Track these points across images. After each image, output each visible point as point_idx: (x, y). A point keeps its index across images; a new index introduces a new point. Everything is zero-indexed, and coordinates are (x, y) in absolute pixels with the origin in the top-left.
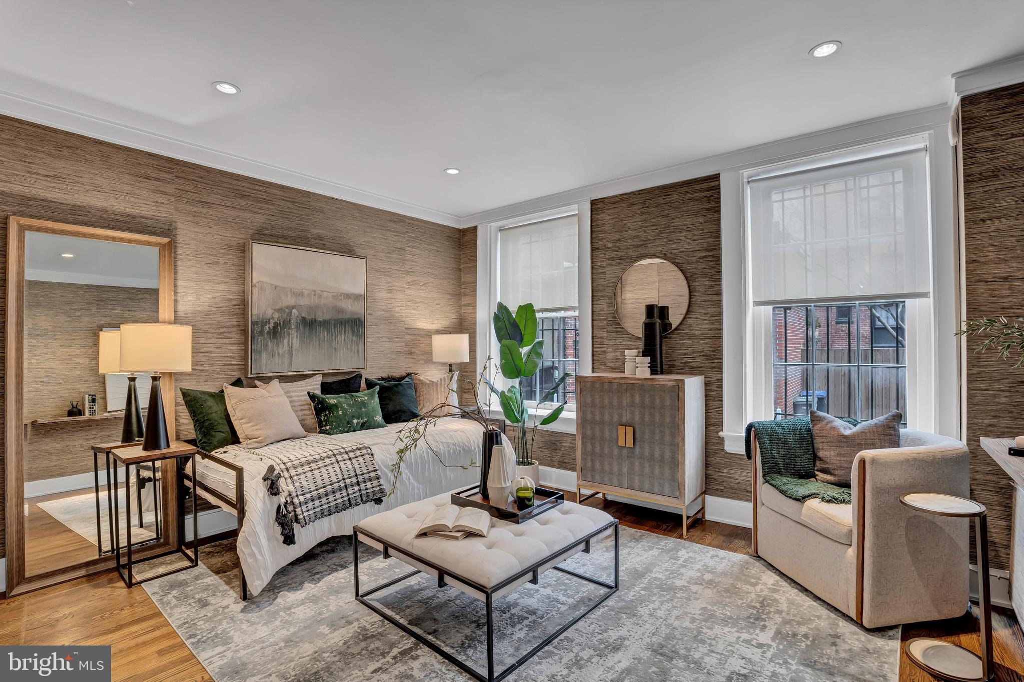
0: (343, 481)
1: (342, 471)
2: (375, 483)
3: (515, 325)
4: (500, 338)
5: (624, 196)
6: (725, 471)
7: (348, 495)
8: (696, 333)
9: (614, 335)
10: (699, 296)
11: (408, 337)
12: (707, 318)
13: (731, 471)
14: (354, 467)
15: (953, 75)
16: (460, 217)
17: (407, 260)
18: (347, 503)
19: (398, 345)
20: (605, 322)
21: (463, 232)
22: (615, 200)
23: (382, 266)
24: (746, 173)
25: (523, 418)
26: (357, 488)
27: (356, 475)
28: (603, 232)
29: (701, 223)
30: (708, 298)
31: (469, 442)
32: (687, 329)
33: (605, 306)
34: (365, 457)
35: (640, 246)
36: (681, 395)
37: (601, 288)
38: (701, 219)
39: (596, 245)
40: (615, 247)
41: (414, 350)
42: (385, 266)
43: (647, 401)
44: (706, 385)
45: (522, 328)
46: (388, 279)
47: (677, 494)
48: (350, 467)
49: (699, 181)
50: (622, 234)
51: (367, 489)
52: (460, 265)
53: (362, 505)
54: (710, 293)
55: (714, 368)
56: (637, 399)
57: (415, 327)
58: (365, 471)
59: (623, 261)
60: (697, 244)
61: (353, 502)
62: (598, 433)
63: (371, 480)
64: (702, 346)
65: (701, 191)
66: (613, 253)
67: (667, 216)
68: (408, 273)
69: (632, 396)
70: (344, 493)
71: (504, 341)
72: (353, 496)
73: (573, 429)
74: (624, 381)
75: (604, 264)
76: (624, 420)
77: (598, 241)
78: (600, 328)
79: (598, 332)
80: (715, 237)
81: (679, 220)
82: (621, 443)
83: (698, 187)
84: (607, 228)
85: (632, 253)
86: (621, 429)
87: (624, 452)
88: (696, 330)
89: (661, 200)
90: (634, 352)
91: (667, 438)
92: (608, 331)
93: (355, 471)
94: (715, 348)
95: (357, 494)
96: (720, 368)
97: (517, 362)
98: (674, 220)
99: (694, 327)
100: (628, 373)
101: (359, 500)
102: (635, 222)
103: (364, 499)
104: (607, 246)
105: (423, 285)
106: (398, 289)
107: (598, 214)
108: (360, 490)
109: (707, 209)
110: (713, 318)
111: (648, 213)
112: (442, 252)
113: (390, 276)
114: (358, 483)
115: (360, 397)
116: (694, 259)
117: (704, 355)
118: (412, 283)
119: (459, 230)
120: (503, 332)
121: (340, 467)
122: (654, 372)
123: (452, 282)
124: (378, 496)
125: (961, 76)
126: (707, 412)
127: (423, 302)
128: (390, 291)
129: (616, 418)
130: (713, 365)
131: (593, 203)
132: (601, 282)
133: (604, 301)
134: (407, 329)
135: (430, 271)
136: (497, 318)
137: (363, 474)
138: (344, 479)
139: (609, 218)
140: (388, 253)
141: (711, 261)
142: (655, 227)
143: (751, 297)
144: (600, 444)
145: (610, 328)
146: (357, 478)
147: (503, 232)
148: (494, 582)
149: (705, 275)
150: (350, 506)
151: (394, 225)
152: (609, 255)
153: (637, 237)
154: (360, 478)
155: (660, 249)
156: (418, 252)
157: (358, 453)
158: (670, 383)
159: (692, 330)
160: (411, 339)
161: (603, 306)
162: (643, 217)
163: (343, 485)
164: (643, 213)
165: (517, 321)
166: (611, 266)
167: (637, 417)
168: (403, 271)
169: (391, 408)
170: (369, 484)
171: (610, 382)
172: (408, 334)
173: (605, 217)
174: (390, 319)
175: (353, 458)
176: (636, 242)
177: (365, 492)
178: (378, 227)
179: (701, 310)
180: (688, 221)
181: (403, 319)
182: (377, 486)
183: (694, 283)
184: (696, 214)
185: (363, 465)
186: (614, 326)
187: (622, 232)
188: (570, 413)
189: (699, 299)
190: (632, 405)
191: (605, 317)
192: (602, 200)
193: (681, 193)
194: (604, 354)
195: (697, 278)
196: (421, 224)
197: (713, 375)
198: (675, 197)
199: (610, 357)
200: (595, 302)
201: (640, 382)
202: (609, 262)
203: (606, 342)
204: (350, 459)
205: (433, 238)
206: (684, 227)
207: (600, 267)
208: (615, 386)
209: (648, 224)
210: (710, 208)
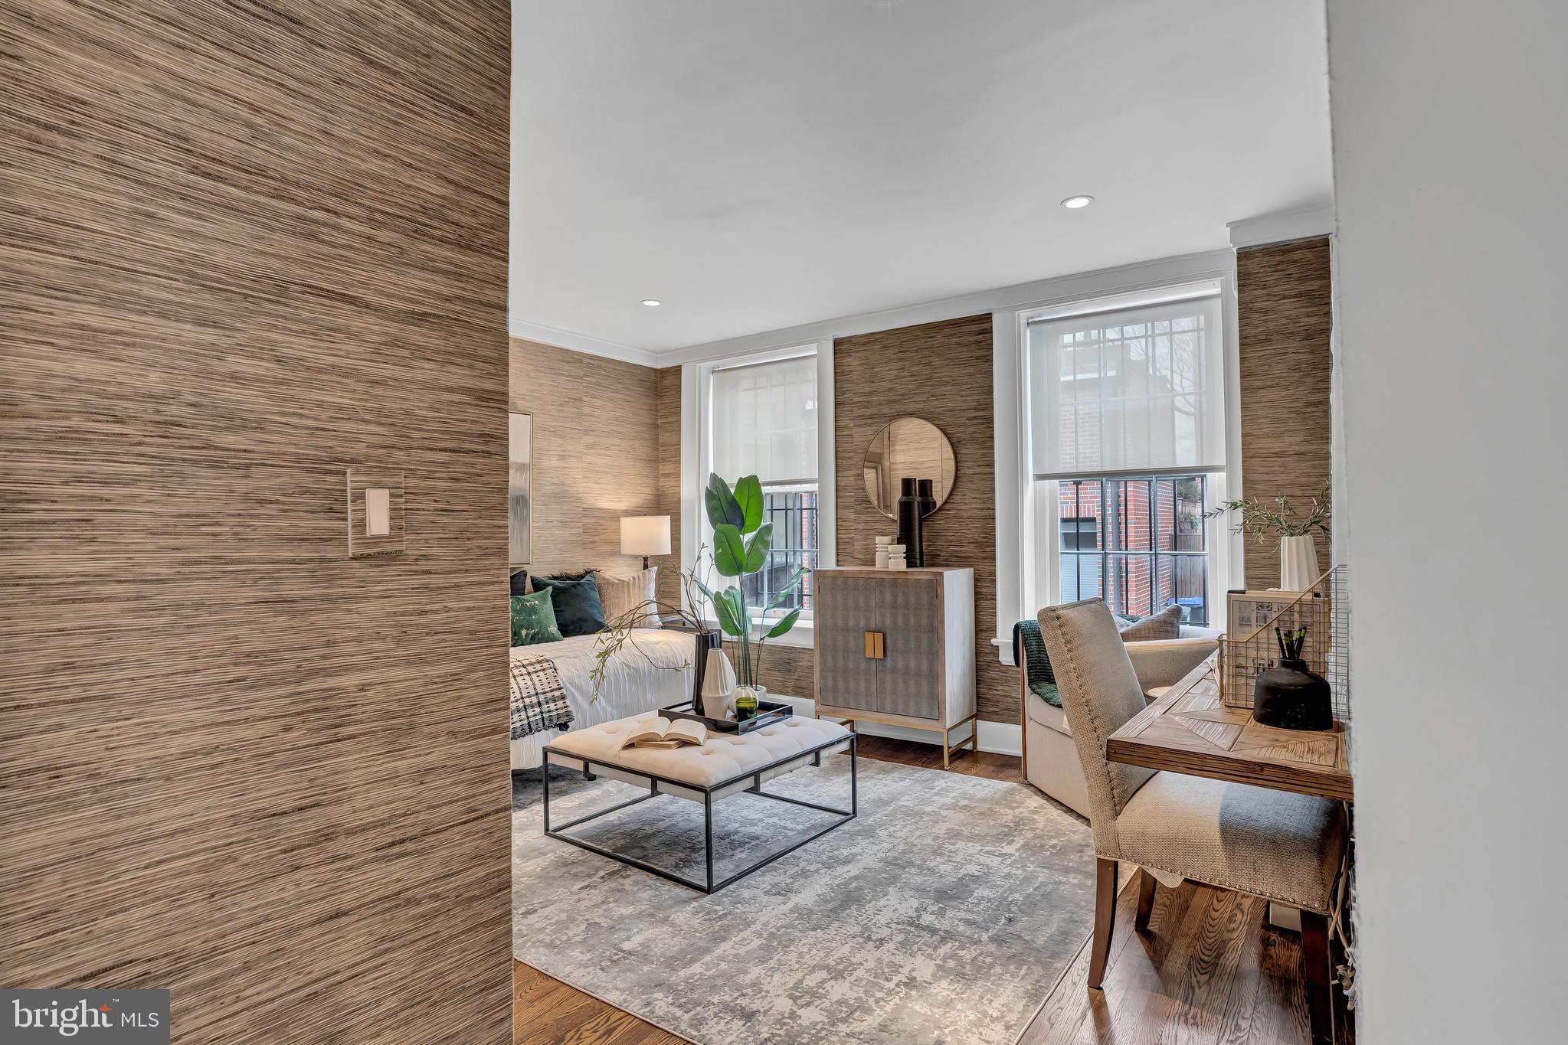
0: (521, 701)
1: (519, 687)
2: (560, 704)
3: (733, 503)
4: (714, 521)
5: (877, 336)
6: (1000, 688)
7: (528, 717)
8: (965, 515)
9: (863, 517)
10: (968, 467)
11: (586, 521)
12: (977, 496)
13: (1007, 688)
14: (534, 684)
15: (1228, 225)
16: (656, 353)
17: (585, 415)
18: (526, 727)
19: (573, 531)
20: (852, 500)
21: (662, 373)
22: (864, 340)
23: (551, 424)
24: (1024, 315)
25: (745, 628)
26: (538, 710)
27: (537, 694)
28: (850, 381)
29: (970, 375)
30: (978, 470)
31: (674, 656)
32: (953, 509)
33: (852, 478)
34: (547, 671)
35: (896, 401)
36: (939, 591)
37: (847, 455)
38: (970, 370)
39: (841, 399)
40: (865, 402)
41: (594, 539)
42: (555, 424)
43: (900, 600)
44: (976, 580)
45: (743, 507)
46: (560, 441)
47: (936, 715)
48: (530, 683)
49: (967, 321)
50: (873, 385)
51: (549, 712)
52: (656, 420)
53: (543, 731)
54: (981, 463)
56: (888, 598)
57: (595, 506)
58: (547, 689)
59: (874, 421)
60: (965, 402)
61: (533, 726)
62: (840, 643)
63: (554, 701)
64: (972, 531)
65: (970, 334)
66: (862, 410)
67: (929, 364)
68: (586, 432)
69: (882, 593)
70: (524, 716)
71: (719, 526)
72: (534, 719)
73: (809, 642)
74: (873, 576)
75: (851, 423)
76: (873, 626)
77: (843, 393)
78: (846, 508)
79: (843, 513)
80: (986, 394)
81: (944, 370)
82: (869, 654)
83: (967, 329)
84: (855, 376)
85: (886, 410)
86: (869, 636)
87: (873, 666)
88: (964, 510)
89: (922, 343)
90: (887, 539)
91: (925, 645)
92: (856, 513)
93: (535, 689)
94: (986, 533)
95: (539, 717)
96: (993, 558)
97: (737, 553)
98: (937, 370)
99: (963, 507)
100: (879, 566)
101: (541, 725)
102: (890, 370)
103: (547, 723)
104: (855, 400)
105: (607, 448)
106: (573, 454)
107: (841, 358)
108: (542, 713)
109: (977, 358)
110: (985, 496)
111: (906, 359)
112: (632, 402)
113: (562, 437)
114: (539, 704)
115: (528, 601)
116: (962, 420)
117: (974, 543)
118: (591, 446)
119: (655, 371)
120: (718, 514)
121: (517, 684)
122: (911, 564)
123: (646, 443)
124: (563, 720)
125: (1235, 226)
126: (977, 612)
127: (606, 472)
128: (563, 457)
129: (862, 624)
130: (985, 555)
131: (837, 343)
132: (848, 447)
133: (852, 473)
134: (585, 509)
135: (615, 428)
136: (710, 495)
137: (545, 693)
138: (522, 698)
139: (856, 363)
140: (561, 405)
141: (982, 423)
142: (915, 378)
143: (1030, 470)
144: (844, 657)
145: (859, 508)
146: (538, 698)
147: (716, 374)
149: (974, 441)
150: (531, 731)
151: (567, 367)
152: (857, 412)
153: (891, 389)
154: (542, 698)
155: (921, 406)
156: (599, 403)
157: (538, 667)
158: (928, 577)
159: (959, 510)
160: (591, 524)
161: (849, 479)
162: (898, 365)
163: (521, 705)
164: (900, 360)
165: (737, 498)
166: (860, 426)
167: (888, 621)
168: (579, 430)
169: (568, 615)
170: (552, 706)
171: (855, 577)
172: (586, 516)
173: (853, 362)
174: (562, 496)
175: (533, 672)
176: (891, 396)
177: (548, 715)
178: (548, 371)
179: (970, 486)
180: (955, 372)
181: (581, 495)
182: (562, 708)
183: (962, 451)
184: (963, 363)
185: (544, 681)
186: (864, 505)
187: (873, 382)
188: (806, 621)
189: (968, 471)
190: (882, 605)
191: (852, 494)
192: (848, 340)
193: (946, 336)
194: (851, 542)
195: (965, 444)
196: (603, 364)
197: (984, 567)
198: (939, 340)
199: (858, 546)
200: (840, 474)
201: (891, 577)
202: (857, 422)
203: (855, 526)
204: (529, 673)
205: (620, 383)
206: (950, 380)
207: (846, 427)
208: (861, 582)
209: (905, 374)
210: (981, 356)
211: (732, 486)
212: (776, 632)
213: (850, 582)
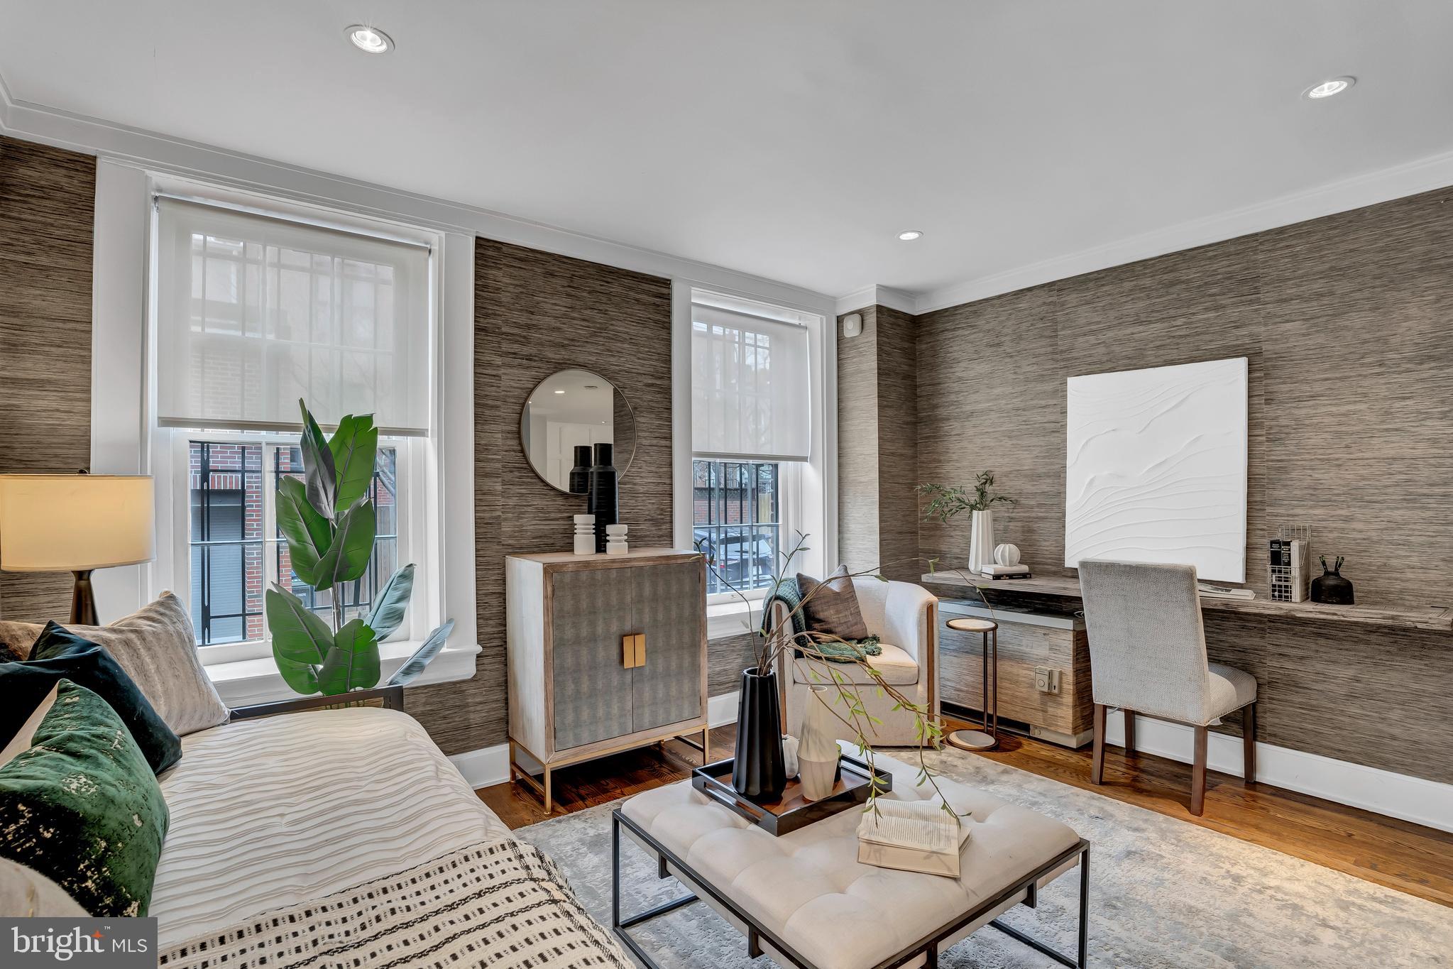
5: (539, 256)
8: (641, 489)
9: (516, 489)
10: (645, 438)
12: (653, 469)
20: (499, 465)
22: (521, 254)
24: (694, 292)
29: (648, 337)
30: (655, 442)
33: (499, 435)
35: (563, 346)
37: (490, 402)
38: (647, 332)
39: (483, 322)
40: (520, 336)
43: (661, 590)
47: (698, 712)
49: (647, 279)
50: (532, 317)
54: (657, 435)
55: (661, 536)
56: (647, 590)
59: (534, 364)
60: (643, 365)
64: (649, 507)
65: (647, 293)
66: (516, 346)
67: (605, 312)
69: (640, 585)
74: (629, 565)
75: (498, 361)
76: (628, 627)
77: (486, 315)
78: (490, 475)
79: (489, 484)
81: (620, 323)
82: (628, 663)
83: (646, 287)
84: (507, 297)
85: (550, 354)
86: (628, 641)
87: (629, 677)
88: (641, 485)
89: (597, 285)
91: (687, 639)
92: (509, 483)
94: (662, 510)
98: (614, 322)
99: (638, 480)
102: (555, 304)
104: (504, 330)
107: (486, 266)
109: (656, 322)
110: (661, 470)
111: (578, 298)
116: (639, 385)
117: (649, 520)
129: (615, 626)
130: (661, 533)
131: (480, 242)
132: (495, 392)
133: (500, 428)
139: (507, 280)
141: (659, 392)
142: (586, 324)
144: (590, 676)
145: (508, 476)
149: (651, 410)
152: (506, 347)
153: (557, 329)
155: (594, 359)
159: (635, 484)
161: (498, 437)
162: (569, 301)
164: (569, 295)
165: (333, 449)
166: (511, 366)
171: (607, 569)
173: (500, 276)
176: (555, 337)
179: (647, 458)
180: (634, 330)
183: (639, 419)
184: (642, 323)
186: (517, 474)
187: (532, 313)
189: (645, 442)
190: (640, 599)
191: (500, 457)
192: (497, 245)
193: (624, 286)
194: (497, 522)
195: (641, 412)
198: (615, 288)
199: (507, 528)
200: (478, 427)
201: (651, 563)
202: (508, 360)
203: (501, 501)
206: (627, 337)
207: (490, 364)
208: (614, 574)
209: (575, 315)
210: (659, 320)
211: (329, 429)
213: (599, 576)
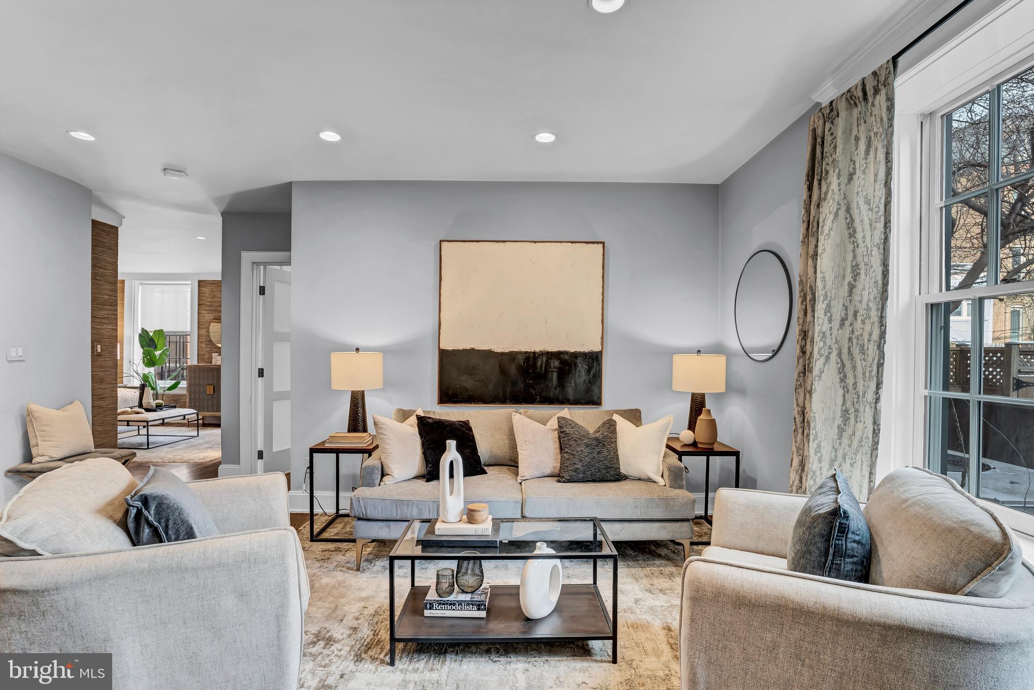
3: (152, 340)
4: (142, 347)
9: (208, 346)
22: (210, 282)
25: (156, 387)
28: (204, 297)
37: (202, 323)
39: (201, 302)
40: (210, 305)
45: (156, 341)
50: (214, 299)
59: (214, 312)
62: (197, 390)
69: (213, 372)
71: (145, 348)
73: (185, 392)
74: (210, 366)
75: (205, 312)
76: (210, 383)
77: (202, 300)
78: (201, 342)
79: (200, 345)
82: (208, 393)
84: (206, 295)
86: (208, 387)
87: (210, 396)
90: (217, 354)
92: (206, 344)
97: (154, 359)
100: (213, 363)
104: (206, 303)
107: (202, 287)
120: (144, 343)
129: (206, 383)
131: (199, 282)
132: (203, 320)
136: (140, 336)
144: (198, 394)
147: (143, 285)
148: (149, 420)
152: (207, 308)
161: (203, 332)
165: (154, 337)
166: (208, 313)
167: (215, 382)
171: (203, 367)
173: (206, 290)
186: (209, 342)
188: (184, 384)
190: (213, 376)
192: (204, 281)
194: (203, 355)
199: (206, 356)
200: (199, 330)
201: (217, 367)
203: (206, 349)
207: (202, 314)
208: (206, 369)
211: (151, 332)
212: (170, 389)
